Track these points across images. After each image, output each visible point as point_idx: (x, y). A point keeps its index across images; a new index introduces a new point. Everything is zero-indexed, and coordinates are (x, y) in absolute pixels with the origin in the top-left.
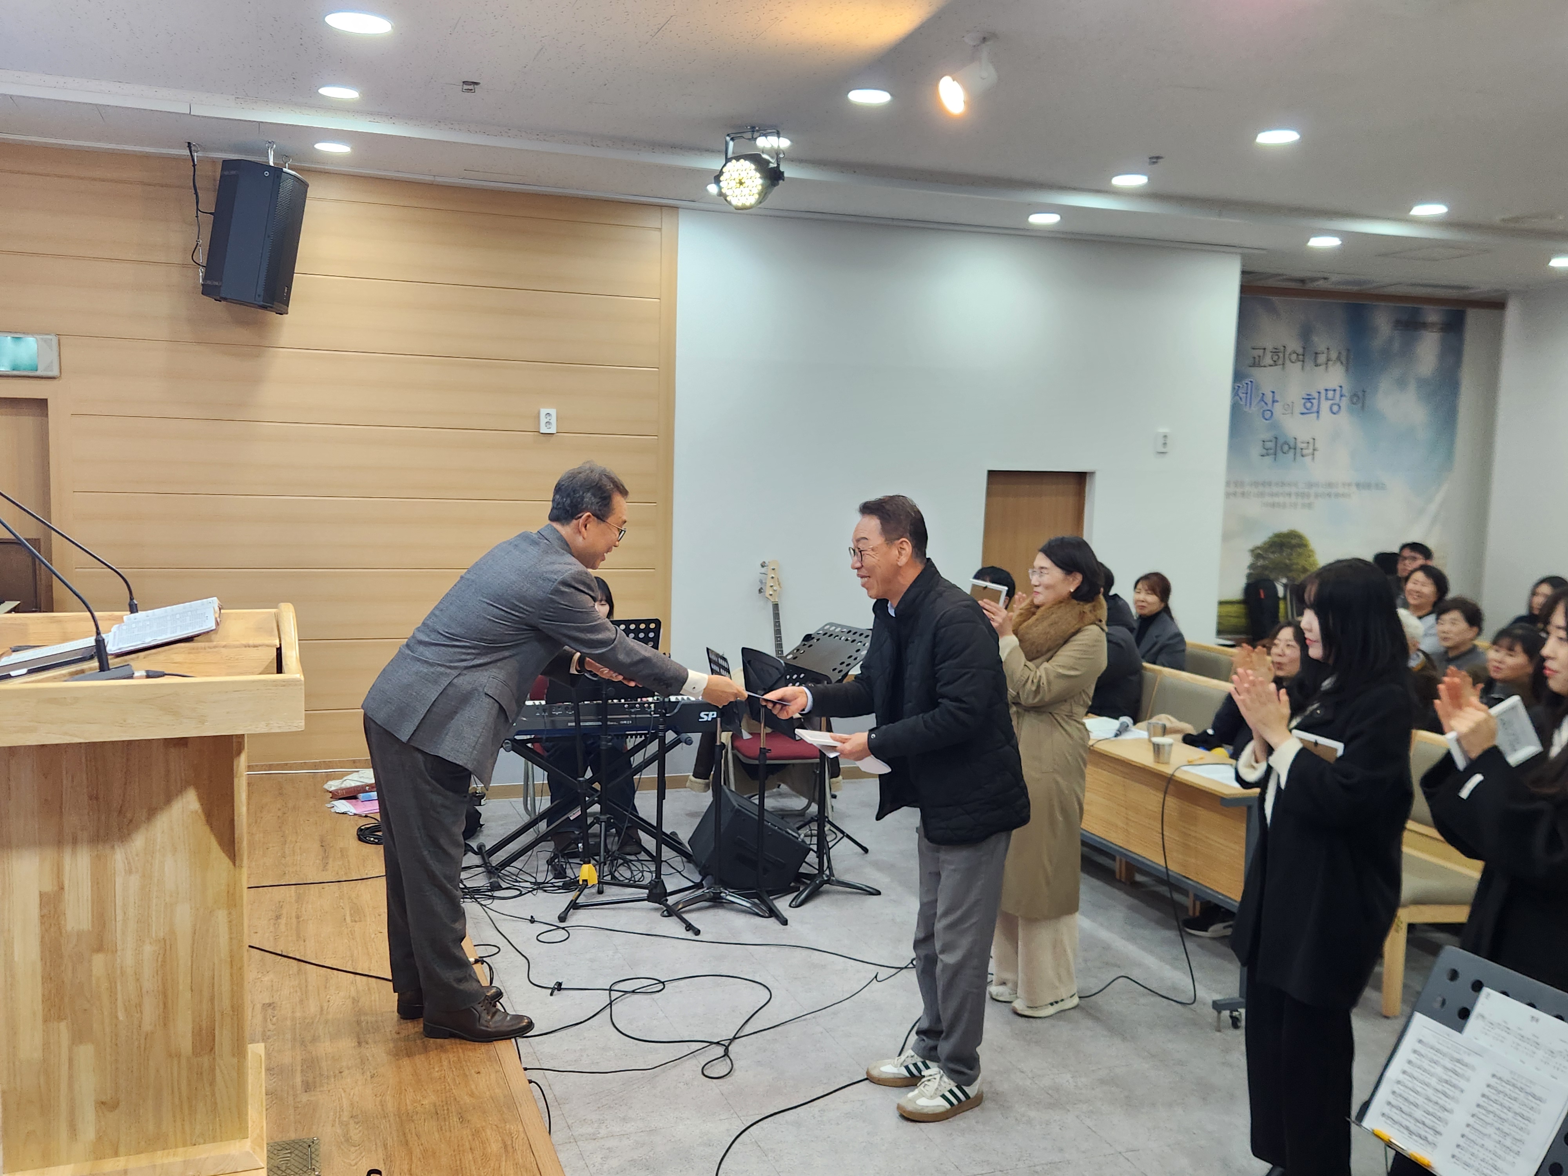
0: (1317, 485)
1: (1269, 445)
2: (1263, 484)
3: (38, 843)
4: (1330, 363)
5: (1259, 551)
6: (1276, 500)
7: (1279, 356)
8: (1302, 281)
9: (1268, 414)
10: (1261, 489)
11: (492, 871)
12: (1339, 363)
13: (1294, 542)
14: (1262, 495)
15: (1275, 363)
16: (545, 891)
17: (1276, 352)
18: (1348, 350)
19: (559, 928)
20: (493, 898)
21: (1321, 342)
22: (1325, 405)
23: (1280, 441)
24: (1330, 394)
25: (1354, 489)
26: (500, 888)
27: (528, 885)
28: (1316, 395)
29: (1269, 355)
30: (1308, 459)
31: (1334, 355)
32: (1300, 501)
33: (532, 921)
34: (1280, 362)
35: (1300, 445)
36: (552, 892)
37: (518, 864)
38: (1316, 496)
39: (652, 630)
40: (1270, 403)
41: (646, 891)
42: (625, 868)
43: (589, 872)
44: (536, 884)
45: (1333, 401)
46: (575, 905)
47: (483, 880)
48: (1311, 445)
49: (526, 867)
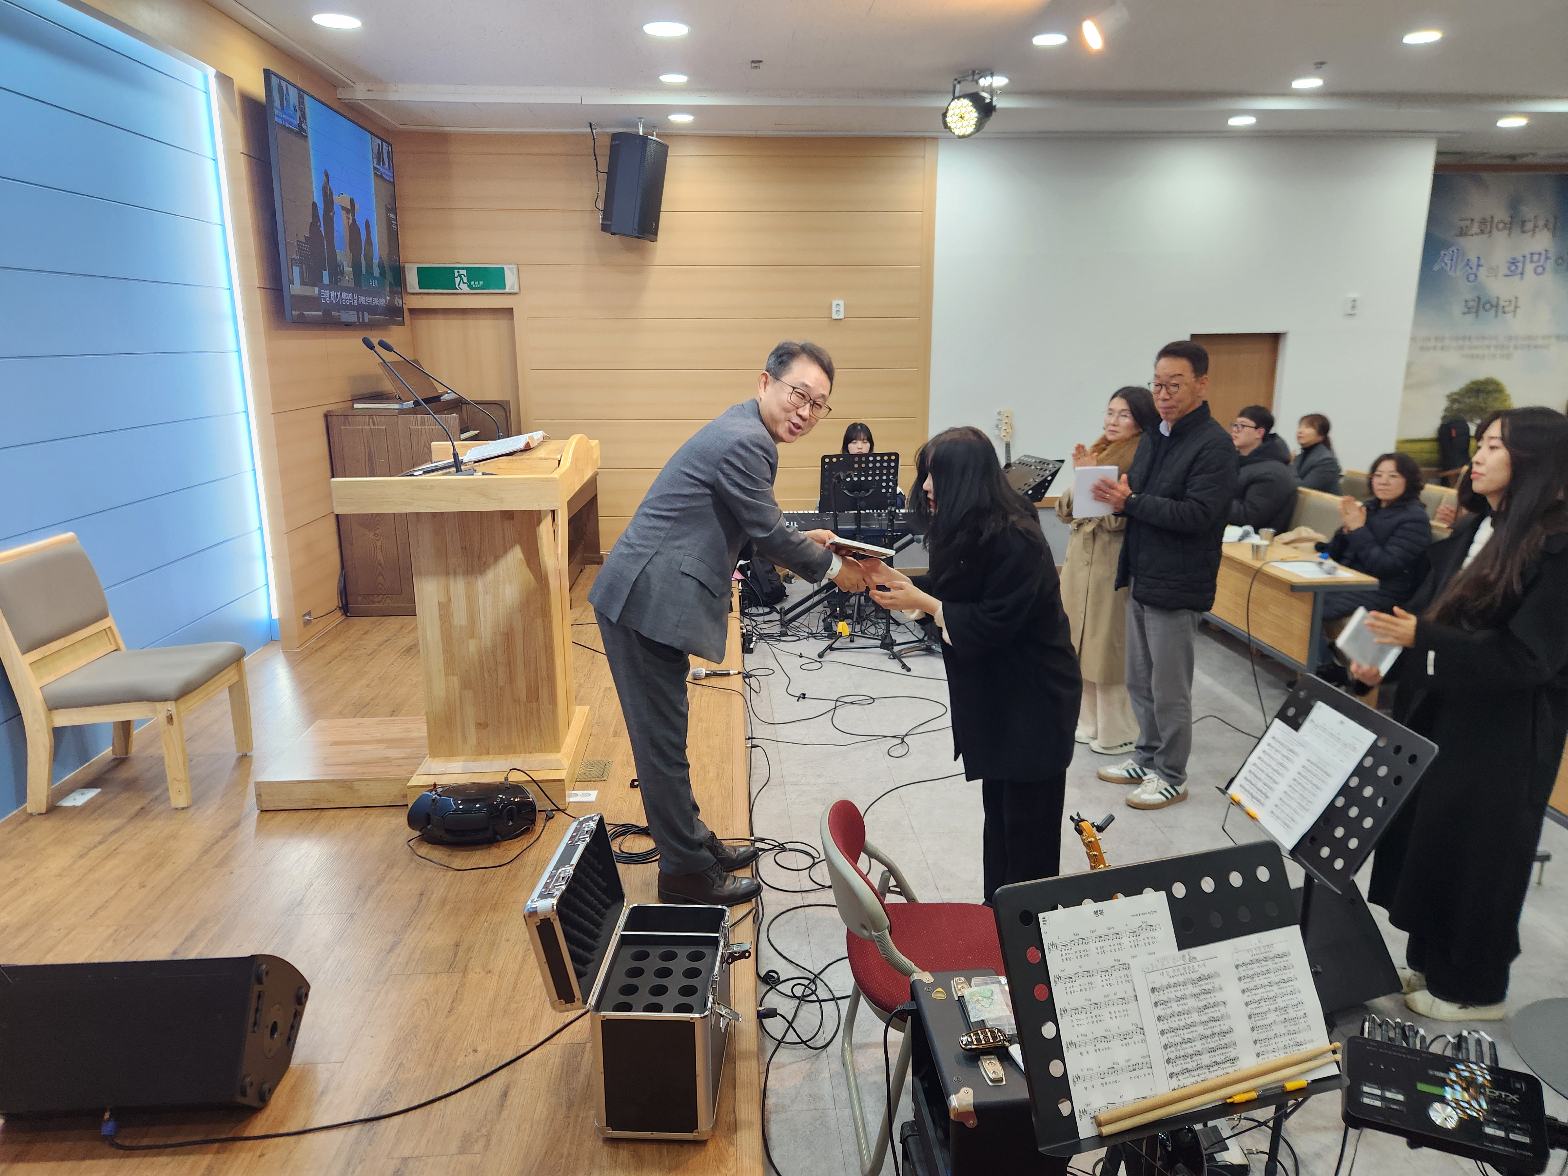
0: (1517, 338)
1: (1471, 304)
2: (1464, 338)
3: (437, 574)
4: (1537, 229)
5: (1456, 397)
6: (1474, 352)
7: (1486, 226)
9: (1472, 278)
10: (1461, 343)
11: (784, 624)
12: (1546, 230)
13: (1491, 387)
14: (1461, 348)
15: (1482, 232)
16: (815, 638)
17: (1483, 222)
18: (1556, 218)
19: (816, 661)
20: (780, 640)
21: (1529, 211)
22: (1530, 267)
23: (1483, 301)
24: (1536, 257)
25: (1553, 340)
26: (786, 635)
27: (805, 634)
28: (1521, 259)
29: (1476, 225)
30: (1509, 316)
31: (1541, 223)
32: (1499, 352)
33: (801, 656)
34: (1487, 230)
35: (1502, 303)
36: (820, 639)
37: (800, 620)
38: (1516, 347)
39: (893, 461)
40: (1475, 268)
41: (880, 642)
42: (873, 627)
43: (843, 627)
44: (811, 633)
45: (1538, 264)
46: (831, 648)
47: (776, 629)
48: (1513, 303)
49: (806, 623)
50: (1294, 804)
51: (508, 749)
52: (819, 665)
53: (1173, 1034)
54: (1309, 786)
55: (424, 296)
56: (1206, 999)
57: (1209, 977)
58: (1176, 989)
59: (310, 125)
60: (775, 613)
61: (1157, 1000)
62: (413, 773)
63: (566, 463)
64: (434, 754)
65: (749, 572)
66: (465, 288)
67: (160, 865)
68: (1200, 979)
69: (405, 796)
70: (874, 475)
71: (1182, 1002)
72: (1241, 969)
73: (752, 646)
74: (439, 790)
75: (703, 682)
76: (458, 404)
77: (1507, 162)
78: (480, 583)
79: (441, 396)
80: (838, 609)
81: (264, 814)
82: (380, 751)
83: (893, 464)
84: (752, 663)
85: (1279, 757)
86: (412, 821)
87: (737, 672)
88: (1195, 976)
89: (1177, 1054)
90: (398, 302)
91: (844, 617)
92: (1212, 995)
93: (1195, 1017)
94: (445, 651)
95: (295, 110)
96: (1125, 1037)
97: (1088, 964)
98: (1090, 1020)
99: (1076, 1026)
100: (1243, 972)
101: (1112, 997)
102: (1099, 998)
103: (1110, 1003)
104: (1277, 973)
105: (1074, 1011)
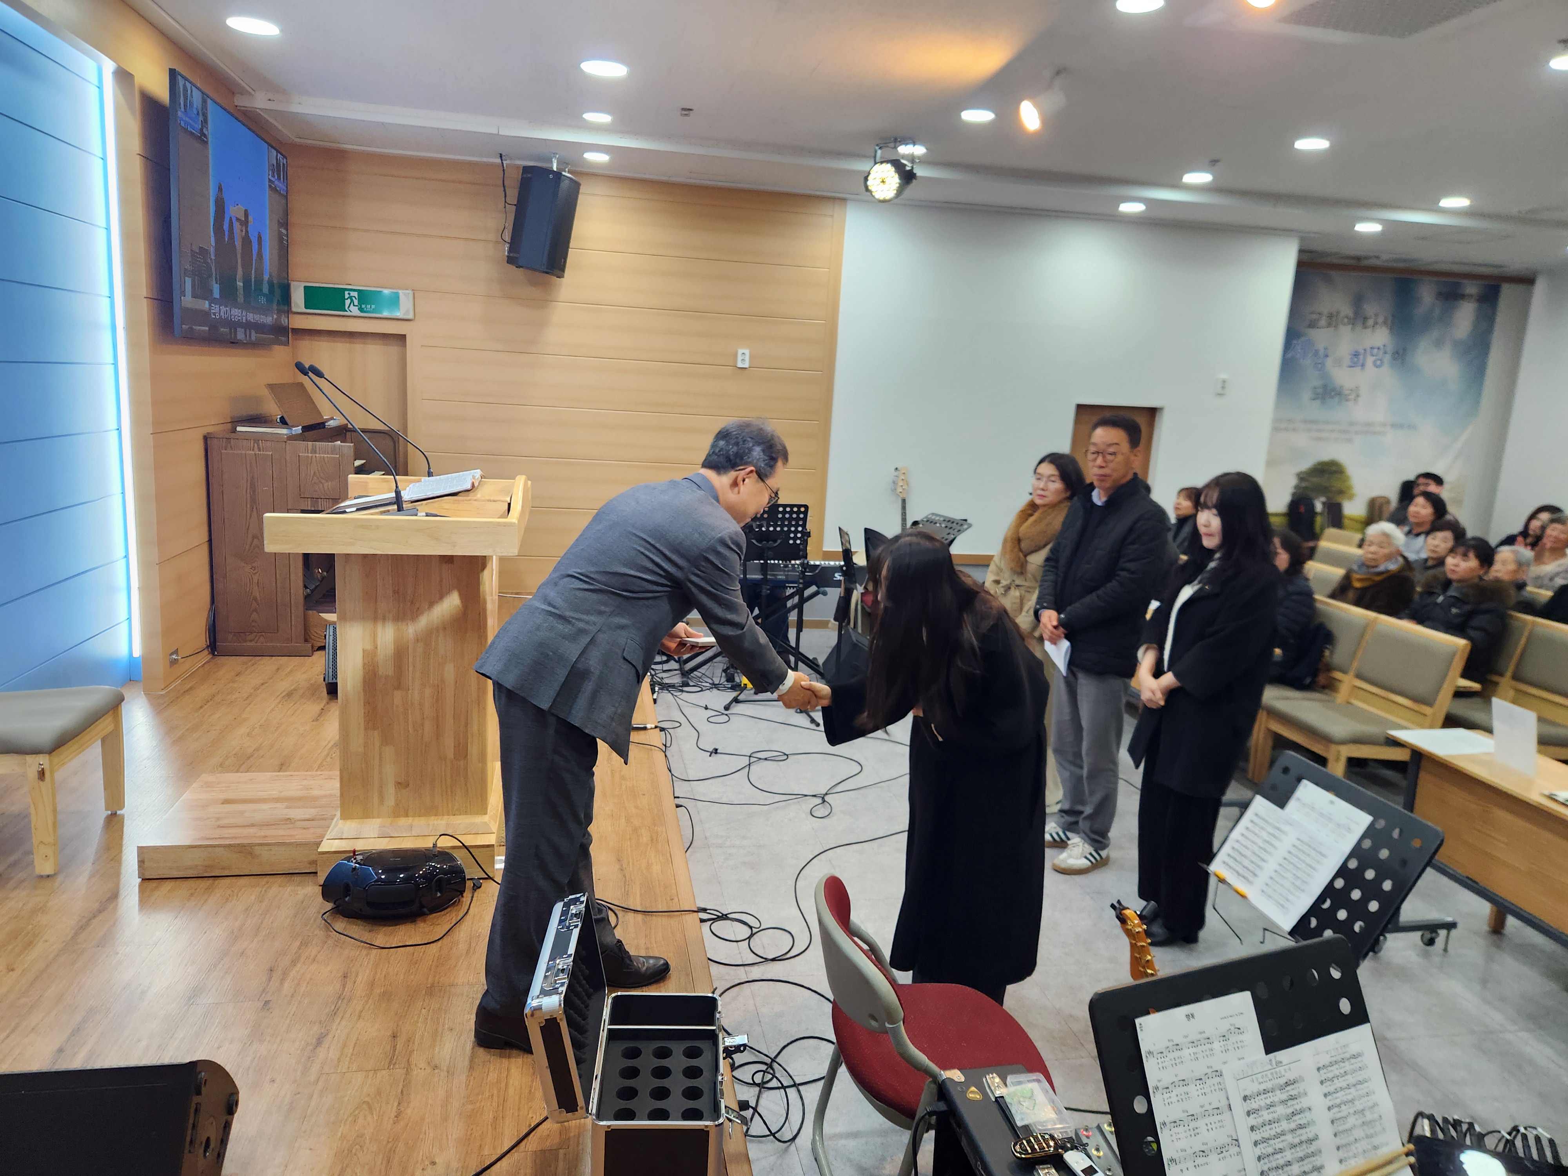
0: (1357, 424)
1: (1318, 390)
2: (1311, 422)
3: (364, 619)
4: (1377, 326)
5: (1303, 475)
6: (1320, 435)
7: (1333, 320)
8: (1358, 259)
9: (1320, 366)
10: (1309, 426)
11: (685, 674)
12: (1384, 326)
13: (1334, 468)
14: (1310, 430)
15: (1329, 325)
16: (718, 690)
17: (1330, 316)
18: (1393, 316)
19: (723, 714)
20: (682, 691)
21: (1371, 308)
22: (1370, 360)
23: (1328, 388)
24: (1375, 351)
25: (1389, 428)
26: (688, 685)
27: (707, 685)
28: (1363, 351)
29: (1324, 318)
30: (1351, 404)
31: (1381, 319)
32: (1341, 436)
33: (706, 708)
34: (1334, 324)
35: (1345, 392)
36: (723, 691)
37: (702, 670)
38: (1356, 433)
39: (802, 512)
40: (1322, 357)
44: (713, 684)
45: (1377, 357)
46: (736, 700)
47: (676, 680)
48: (1355, 392)
49: (707, 673)
51: (430, 810)
52: (726, 718)
53: (1265, 1144)
54: (1303, 866)
55: (309, 316)
56: (1293, 1105)
57: (1294, 1082)
58: (1265, 1096)
59: (210, 131)
61: (1249, 1109)
62: (323, 836)
63: (517, 508)
64: (345, 816)
66: (355, 311)
67: (30, 944)
68: (1287, 1084)
69: (314, 862)
70: (782, 526)
71: (1272, 1109)
72: (1322, 1072)
74: (359, 858)
76: (343, 432)
77: (1353, 262)
78: (411, 626)
79: (326, 422)
81: (146, 883)
82: (281, 811)
83: (800, 515)
85: (1264, 834)
86: (329, 890)
87: (653, 726)
88: (1282, 1081)
89: (1269, 1165)
90: (284, 321)
92: (1298, 1101)
93: (1285, 1125)
94: (367, 703)
95: (198, 114)
96: (1221, 1150)
97: (1183, 1072)
98: (1188, 1133)
99: (1175, 1140)
100: (1324, 1074)
101: (1207, 1107)
102: (1195, 1109)
103: (1206, 1114)
104: (1354, 1075)
105: (1173, 1124)
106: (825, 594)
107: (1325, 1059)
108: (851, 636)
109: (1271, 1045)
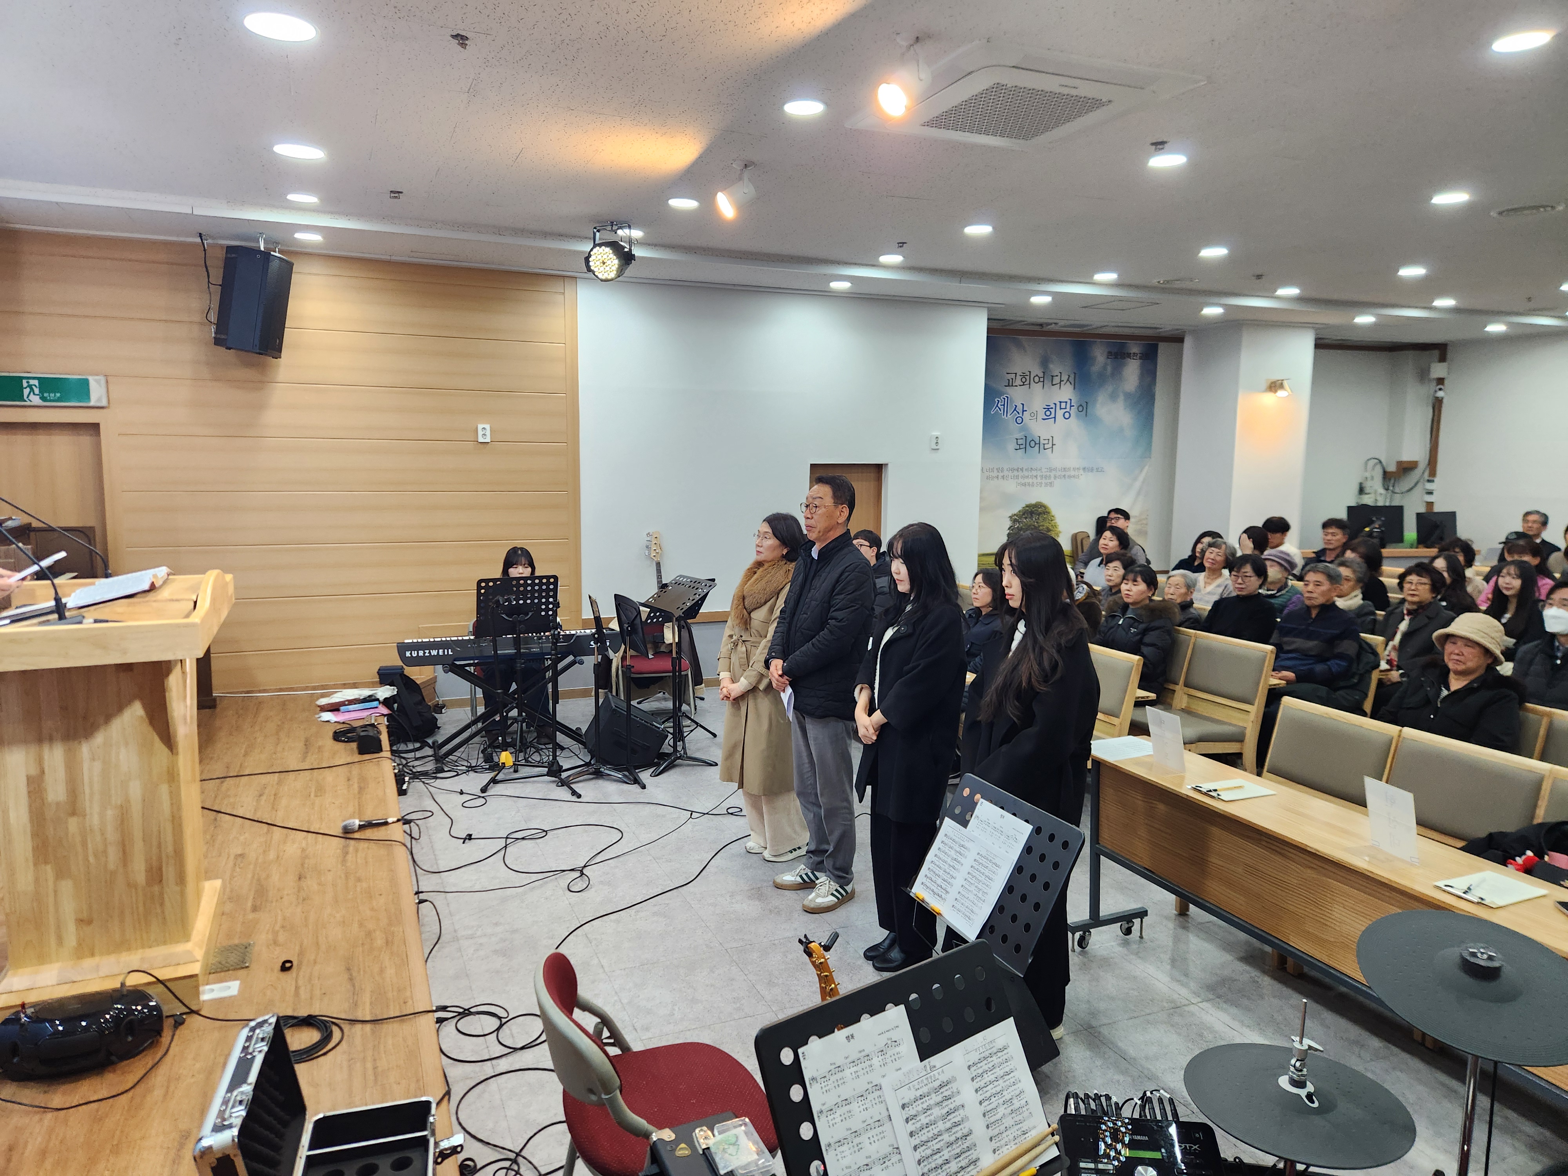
0: (1055, 469)
1: (1020, 442)
2: (1018, 470)
3: (25, 742)
4: (1063, 383)
5: (1015, 518)
6: (1026, 480)
7: (1025, 378)
8: (1041, 325)
9: (1019, 420)
10: (1016, 473)
11: (439, 759)
12: (1068, 383)
13: (1041, 510)
14: (1017, 477)
15: (1024, 384)
16: (476, 772)
17: (1024, 376)
18: (1074, 374)
19: (480, 797)
20: (436, 778)
21: (1055, 368)
22: (1060, 413)
23: (1028, 439)
24: (1063, 405)
25: (1081, 472)
26: (444, 771)
27: (464, 768)
28: (1053, 406)
29: (1019, 378)
30: (1049, 452)
31: (1064, 378)
32: (1044, 481)
33: (462, 793)
34: (1028, 382)
35: (1042, 442)
36: (481, 772)
37: (457, 753)
38: (1055, 477)
39: (552, 583)
40: (1021, 412)
41: (547, 769)
42: (537, 754)
43: (506, 757)
44: (470, 767)
45: (1065, 410)
46: (494, 781)
47: (430, 766)
48: (1051, 441)
49: (464, 756)
50: (971, 897)
51: (120, 945)
52: (483, 801)
53: (924, 1147)
54: (983, 878)
56: (947, 1105)
57: (948, 1083)
58: (922, 1101)
60: (427, 748)
61: (908, 1116)
63: (204, 605)
65: (396, 705)
68: (941, 1086)
70: (532, 599)
71: (929, 1112)
72: (972, 1069)
73: (405, 787)
75: (356, 835)
77: (1036, 328)
78: (85, 749)
80: (500, 738)
83: (551, 587)
84: (407, 805)
85: (953, 853)
87: (396, 820)
88: (936, 1084)
89: (930, 1166)
91: (505, 747)
92: (952, 1100)
93: (941, 1126)
94: (35, 835)
96: (884, 1159)
97: (846, 1092)
98: (852, 1150)
99: (840, 1159)
100: (974, 1072)
101: (869, 1121)
102: (856, 1125)
103: (868, 1128)
104: (1001, 1067)
105: (837, 1144)
106: (581, 663)
107: (974, 1057)
108: (610, 702)
109: (926, 1051)
